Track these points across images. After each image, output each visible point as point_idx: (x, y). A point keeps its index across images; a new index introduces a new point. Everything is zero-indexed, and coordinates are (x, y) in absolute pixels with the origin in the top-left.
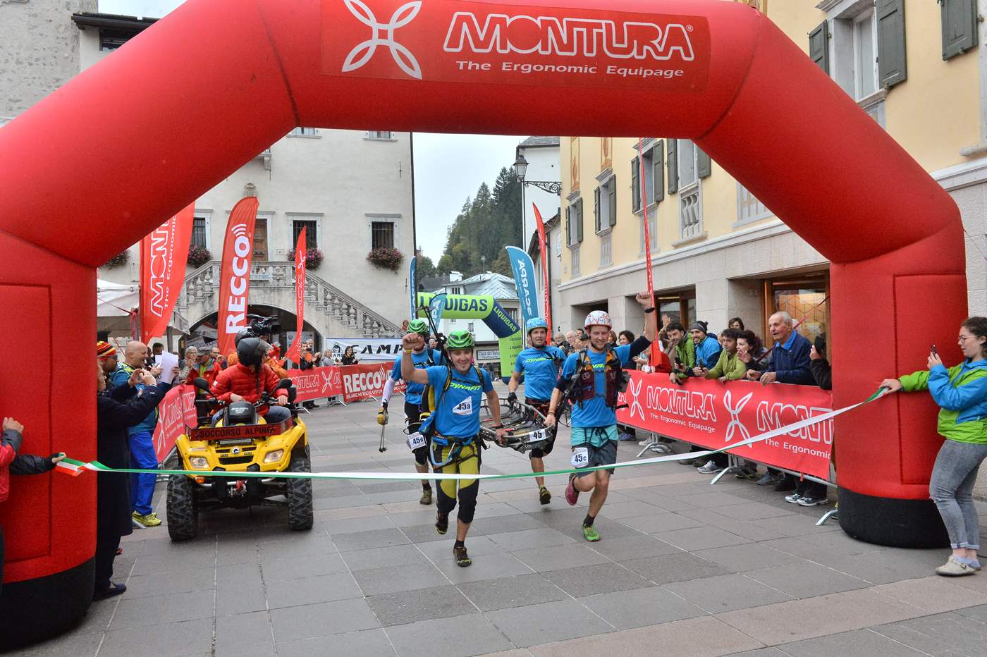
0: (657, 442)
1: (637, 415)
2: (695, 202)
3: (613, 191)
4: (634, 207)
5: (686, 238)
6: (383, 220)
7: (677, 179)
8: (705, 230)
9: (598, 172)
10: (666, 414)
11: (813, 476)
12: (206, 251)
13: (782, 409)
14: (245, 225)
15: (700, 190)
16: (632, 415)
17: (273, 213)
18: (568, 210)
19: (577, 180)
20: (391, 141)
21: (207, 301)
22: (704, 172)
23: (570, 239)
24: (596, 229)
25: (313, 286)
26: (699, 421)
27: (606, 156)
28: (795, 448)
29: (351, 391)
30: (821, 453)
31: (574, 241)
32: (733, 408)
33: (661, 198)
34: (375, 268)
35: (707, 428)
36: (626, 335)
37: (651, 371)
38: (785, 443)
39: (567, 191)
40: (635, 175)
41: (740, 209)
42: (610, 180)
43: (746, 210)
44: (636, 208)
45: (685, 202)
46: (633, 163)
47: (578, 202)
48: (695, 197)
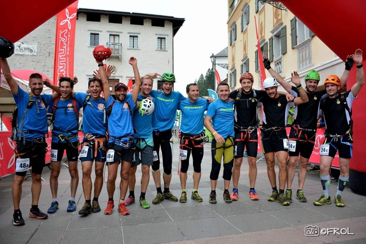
2: (280, 64)
3: (248, 65)
4: (256, 70)
7: (273, 56)
8: (284, 74)
9: (242, 58)
15: (282, 59)
17: (122, 77)
18: (231, 74)
19: (234, 63)
20: (166, 51)
22: (284, 52)
23: (231, 85)
27: (245, 52)
31: (233, 86)
39: (230, 67)
40: (256, 57)
41: (299, 64)
42: (247, 60)
43: (301, 65)
44: (257, 69)
45: (276, 65)
46: (255, 52)
47: (234, 70)
48: (280, 62)
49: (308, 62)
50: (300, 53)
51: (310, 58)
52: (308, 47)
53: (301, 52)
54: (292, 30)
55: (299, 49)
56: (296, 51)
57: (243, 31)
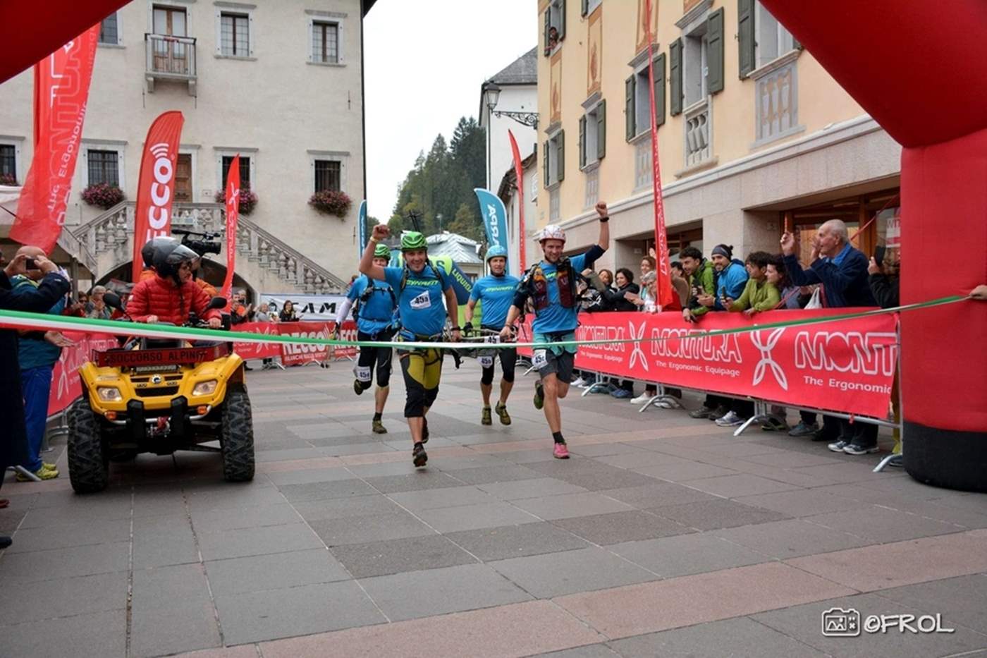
0: (662, 395)
1: (638, 363)
2: (703, 123)
3: (602, 118)
4: (628, 134)
5: (692, 165)
6: (328, 158)
7: (682, 97)
8: (716, 154)
9: (584, 98)
10: (677, 360)
11: (866, 417)
12: (119, 190)
13: (828, 339)
14: (167, 145)
15: (709, 109)
16: (631, 365)
17: (199, 147)
18: (547, 146)
19: (558, 110)
20: (339, 66)
21: (120, 249)
22: (715, 87)
23: (548, 178)
24: (580, 164)
25: (245, 233)
26: (720, 364)
27: (594, 78)
28: (844, 385)
29: (290, 353)
30: (878, 388)
31: (553, 181)
32: (764, 344)
33: (662, 121)
34: (318, 214)
35: (729, 372)
36: (625, 274)
37: (657, 311)
38: (831, 380)
39: (545, 123)
40: (630, 97)
41: (759, 125)
42: (599, 105)
43: (766, 127)
44: (630, 136)
45: (691, 124)
46: (627, 83)
47: (559, 134)
48: (703, 117)
49: (786, 119)
50: (762, 94)
51: (792, 110)
52: (788, 77)
53: (766, 90)
54: (741, 22)
55: (762, 80)
56: (751, 87)
57: (586, 13)
